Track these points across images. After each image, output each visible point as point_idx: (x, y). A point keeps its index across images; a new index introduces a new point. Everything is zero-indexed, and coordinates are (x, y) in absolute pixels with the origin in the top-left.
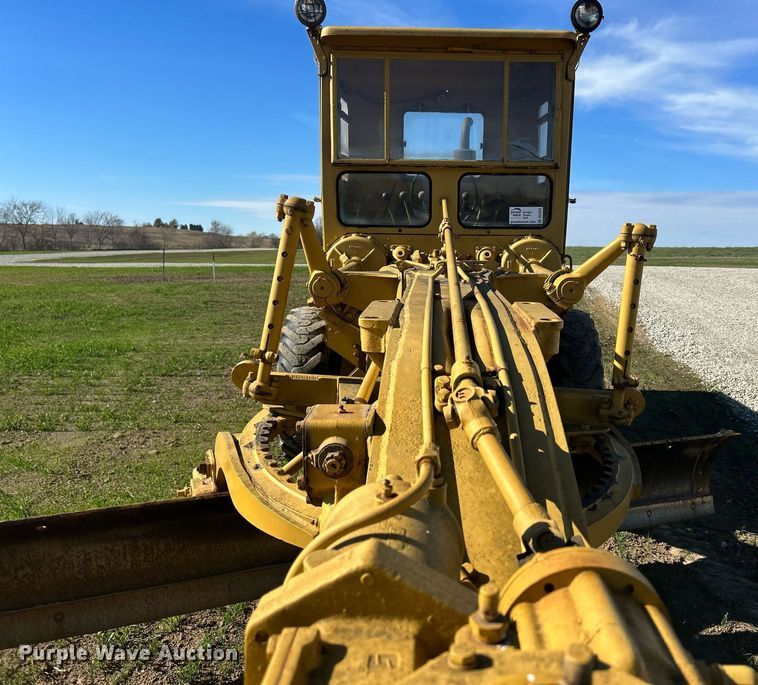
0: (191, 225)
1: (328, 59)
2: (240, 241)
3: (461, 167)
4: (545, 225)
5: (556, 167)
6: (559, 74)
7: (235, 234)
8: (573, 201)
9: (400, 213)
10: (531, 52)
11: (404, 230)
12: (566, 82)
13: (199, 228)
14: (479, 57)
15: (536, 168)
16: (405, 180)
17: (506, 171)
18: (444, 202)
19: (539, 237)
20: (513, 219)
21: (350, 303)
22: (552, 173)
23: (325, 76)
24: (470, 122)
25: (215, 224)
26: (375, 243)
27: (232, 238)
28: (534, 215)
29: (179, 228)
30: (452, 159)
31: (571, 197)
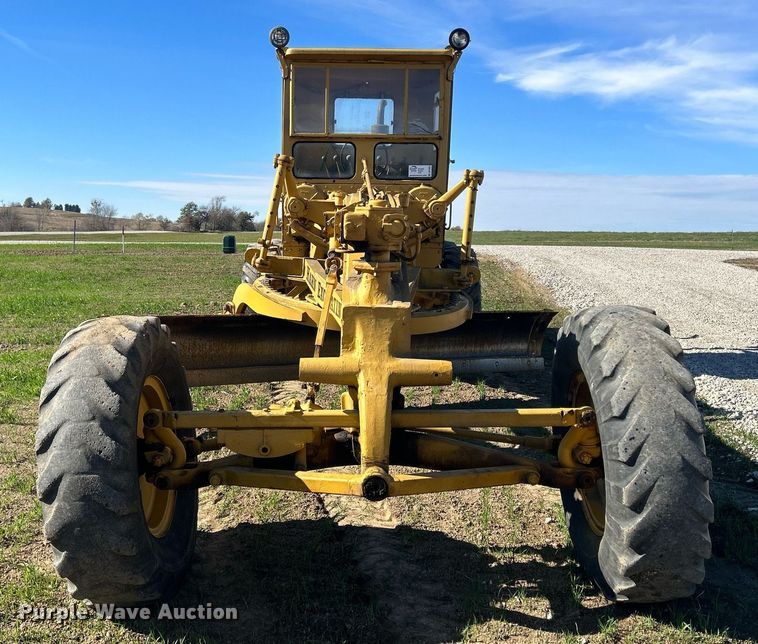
0: (67, 206)
1: (289, 68)
2: (124, 223)
3: (376, 138)
4: (433, 178)
5: (440, 138)
6: (442, 77)
7: (119, 216)
8: (453, 162)
9: (333, 170)
10: (424, 62)
11: (337, 181)
12: (447, 82)
13: (76, 209)
14: (388, 66)
15: (427, 139)
16: (335, 148)
17: (406, 141)
18: (364, 162)
19: (429, 186)
20: (411, 174)
21: (309, 218)
22: (437, 142)
23: (287, 79)
24: (384, 105)
25: (96, 204)
26: (317, 189)
27: (115, 220)
28: (426, 171)
29: (52, 208)
30: (370, 133)
31: (451, 158)
